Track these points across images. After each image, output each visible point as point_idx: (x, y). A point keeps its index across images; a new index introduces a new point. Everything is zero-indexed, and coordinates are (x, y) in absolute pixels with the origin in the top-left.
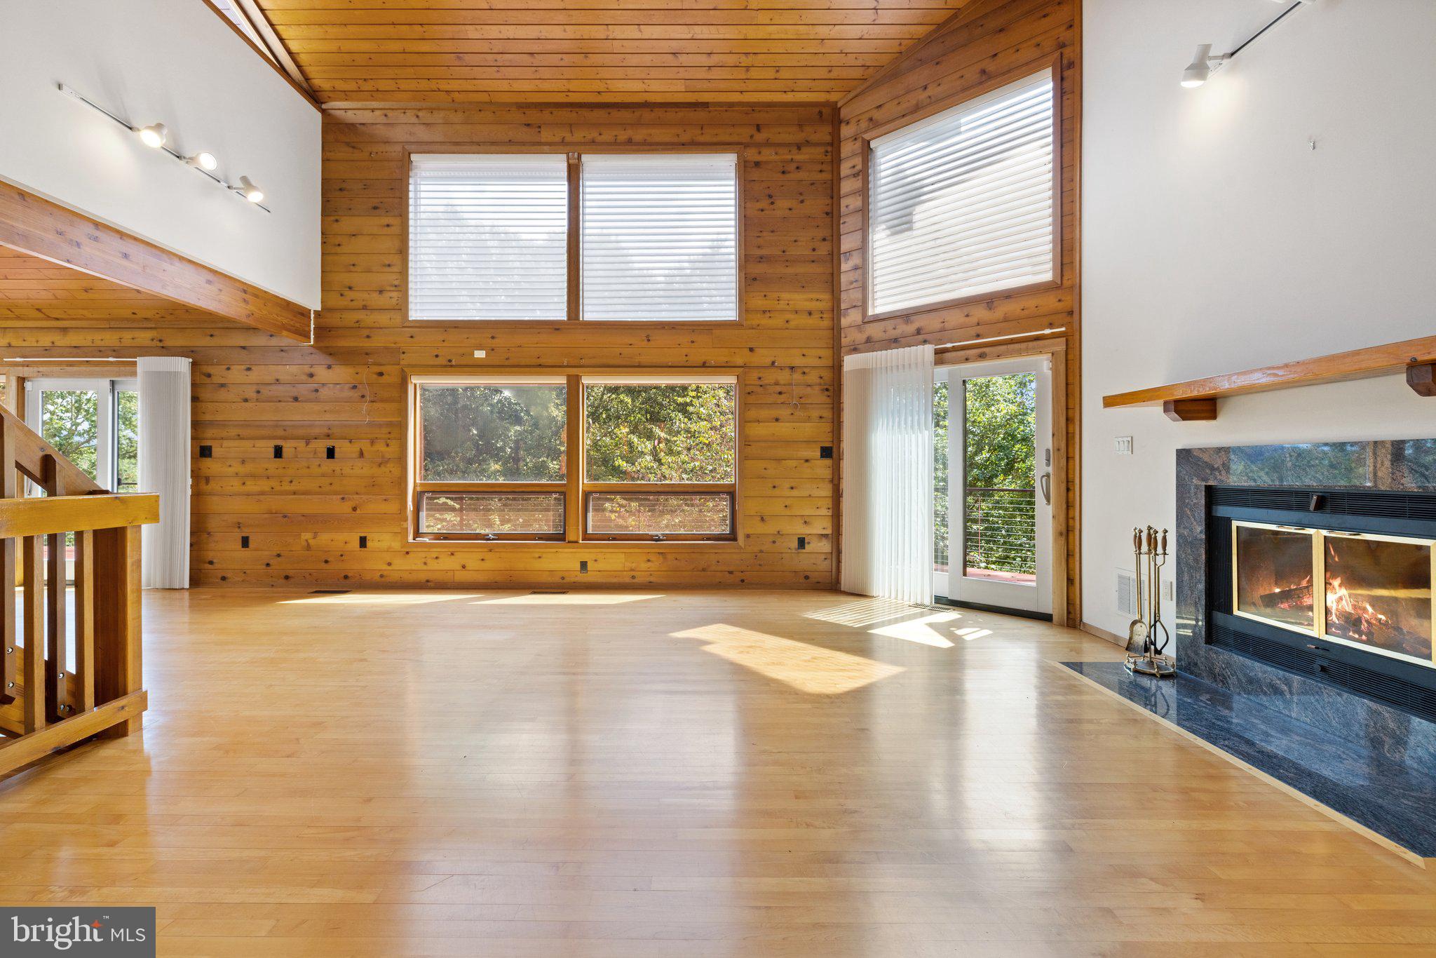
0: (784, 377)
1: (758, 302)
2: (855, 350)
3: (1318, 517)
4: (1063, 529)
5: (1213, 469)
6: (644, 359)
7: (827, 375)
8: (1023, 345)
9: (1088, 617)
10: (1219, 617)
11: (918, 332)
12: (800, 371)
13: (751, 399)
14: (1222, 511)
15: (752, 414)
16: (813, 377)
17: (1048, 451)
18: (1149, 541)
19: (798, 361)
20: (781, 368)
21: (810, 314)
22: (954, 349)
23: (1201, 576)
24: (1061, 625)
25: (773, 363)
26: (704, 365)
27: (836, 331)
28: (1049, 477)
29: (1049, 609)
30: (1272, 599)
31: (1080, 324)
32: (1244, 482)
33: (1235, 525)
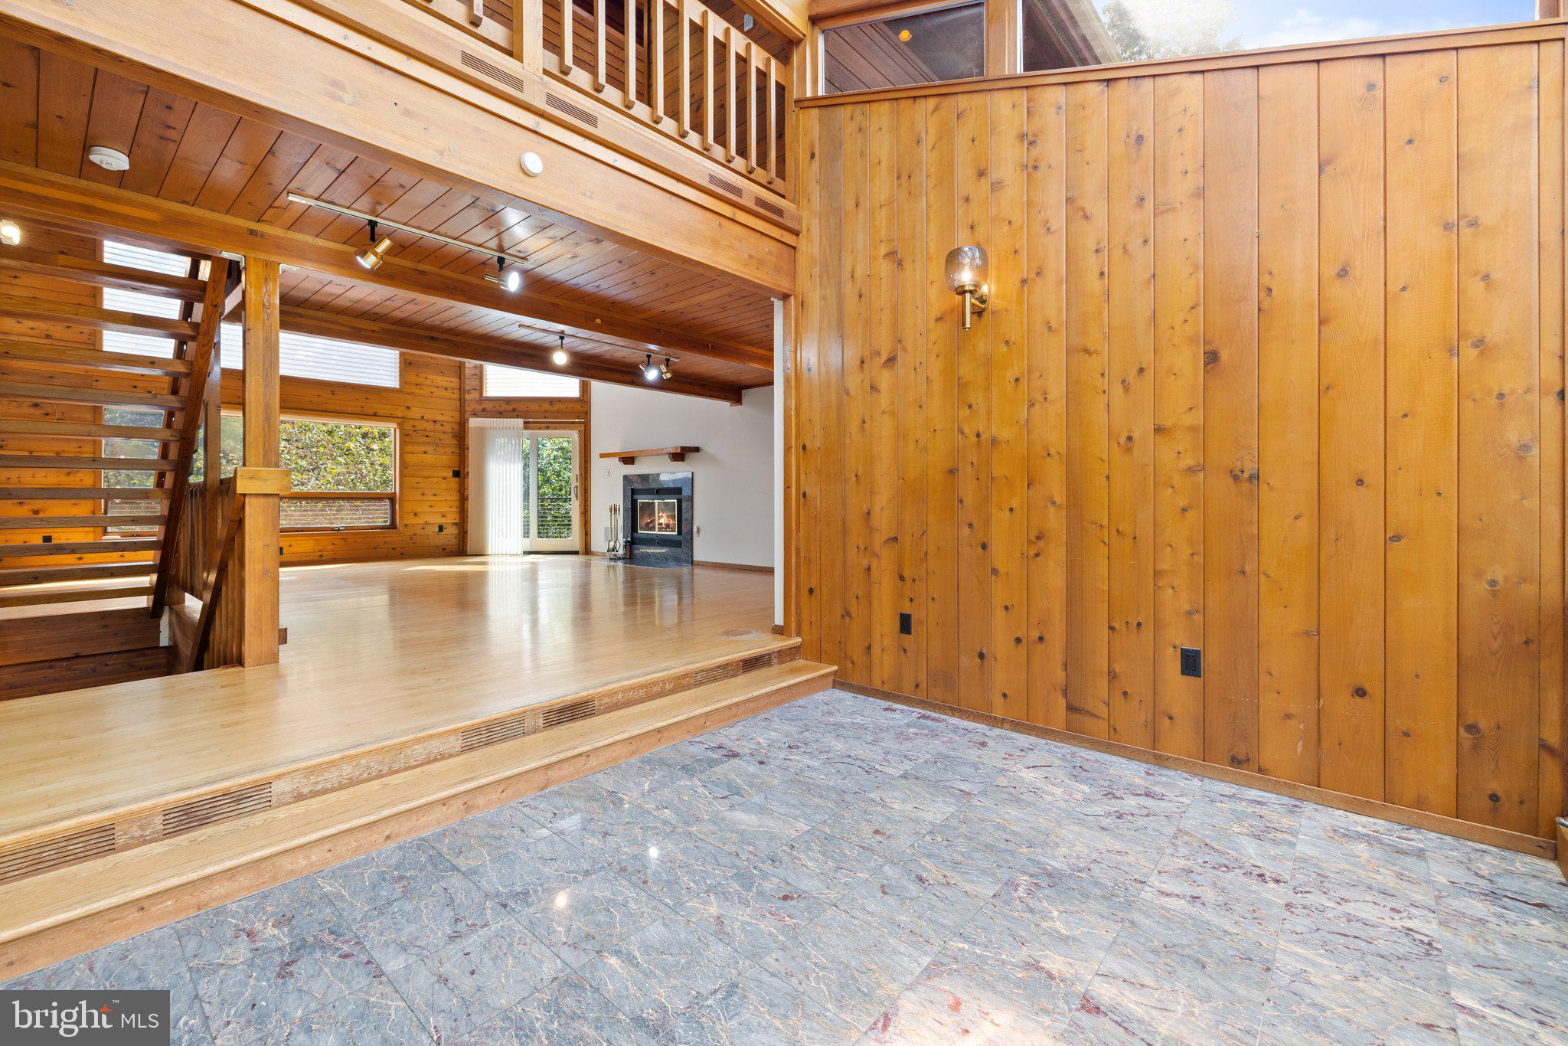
0: (429, 426)
1: (413, 378)
2: (475, 415)
3: (657, 496)
4: (584, 511)
5: (633, 482)
6: (330, 407)
7: (456, 427)
8: (566, 425)
9: (593, 547)
10: (635, 535)
11: (514, 410)
12: (439, 424)
13: (407, 439)
14: (636, 497)
15: (409, 448)
16: (448, 428)
17: (577, 475)
18: (614, 510)
19: (438, 418)
20: (428, 421)
21: (446, 389)
22: (533, 422)
23: (630, 521)
24: (582, 554)
25: (423, 417)
26: (375, 415)
27: (462, 400)
28: (576, 487)
29: (577, 549)
30: (648, 524)
31: (590, 419)
32: (640, 486)
33: (639, 501)
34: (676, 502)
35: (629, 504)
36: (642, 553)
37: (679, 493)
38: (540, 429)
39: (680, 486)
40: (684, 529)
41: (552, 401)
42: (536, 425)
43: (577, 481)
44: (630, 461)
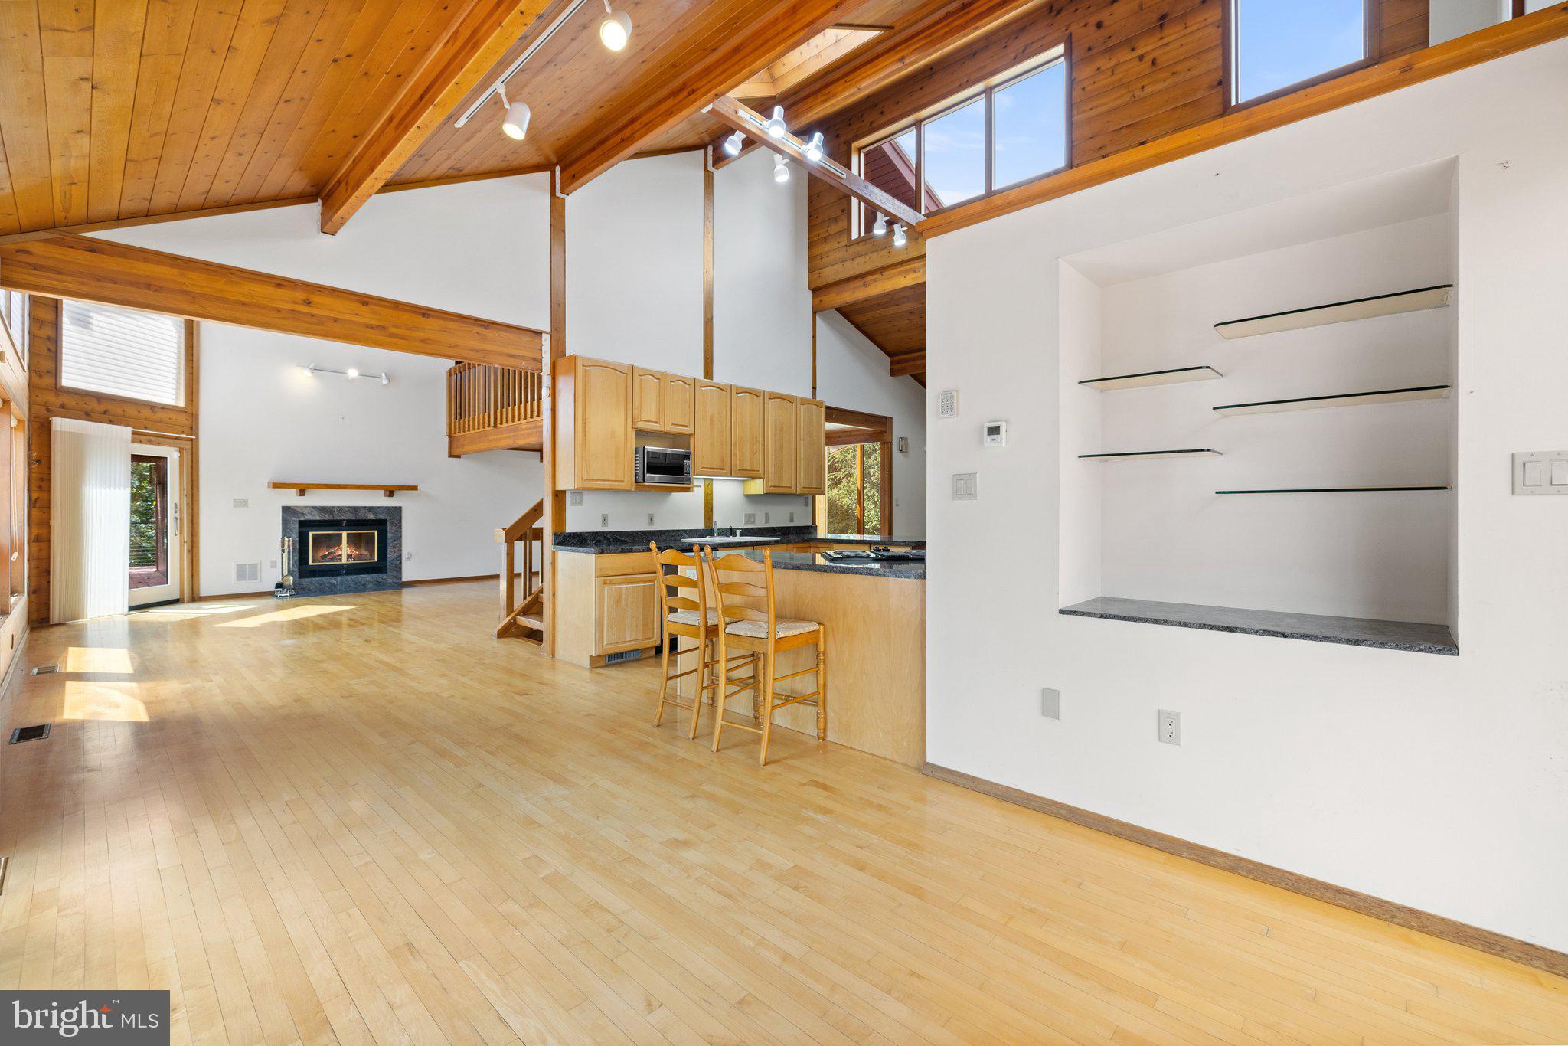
3: (346, 528)
4: (190, 549)
5: (303, 514)
8: (172, 441)
9: (204, 591)
10: (305, 567)
11: (105, 412)
17: (176, 505)
23: (296, 554)
24: (189, 602)
28: (177, 519)
29: (177, 596)
30: (326, 556)
31: (197, 436)
32: (318, 518)
33: (311, 534)
34: (376, 532)
35: (295, 536)
36: (321, 584)
37: (380, 524)
38: (141, 442)
39: (384, 518)
40: (391, 555)
41: (153, 407)
42: (137, 438)
43: (178, 512)
44: (302, 492)
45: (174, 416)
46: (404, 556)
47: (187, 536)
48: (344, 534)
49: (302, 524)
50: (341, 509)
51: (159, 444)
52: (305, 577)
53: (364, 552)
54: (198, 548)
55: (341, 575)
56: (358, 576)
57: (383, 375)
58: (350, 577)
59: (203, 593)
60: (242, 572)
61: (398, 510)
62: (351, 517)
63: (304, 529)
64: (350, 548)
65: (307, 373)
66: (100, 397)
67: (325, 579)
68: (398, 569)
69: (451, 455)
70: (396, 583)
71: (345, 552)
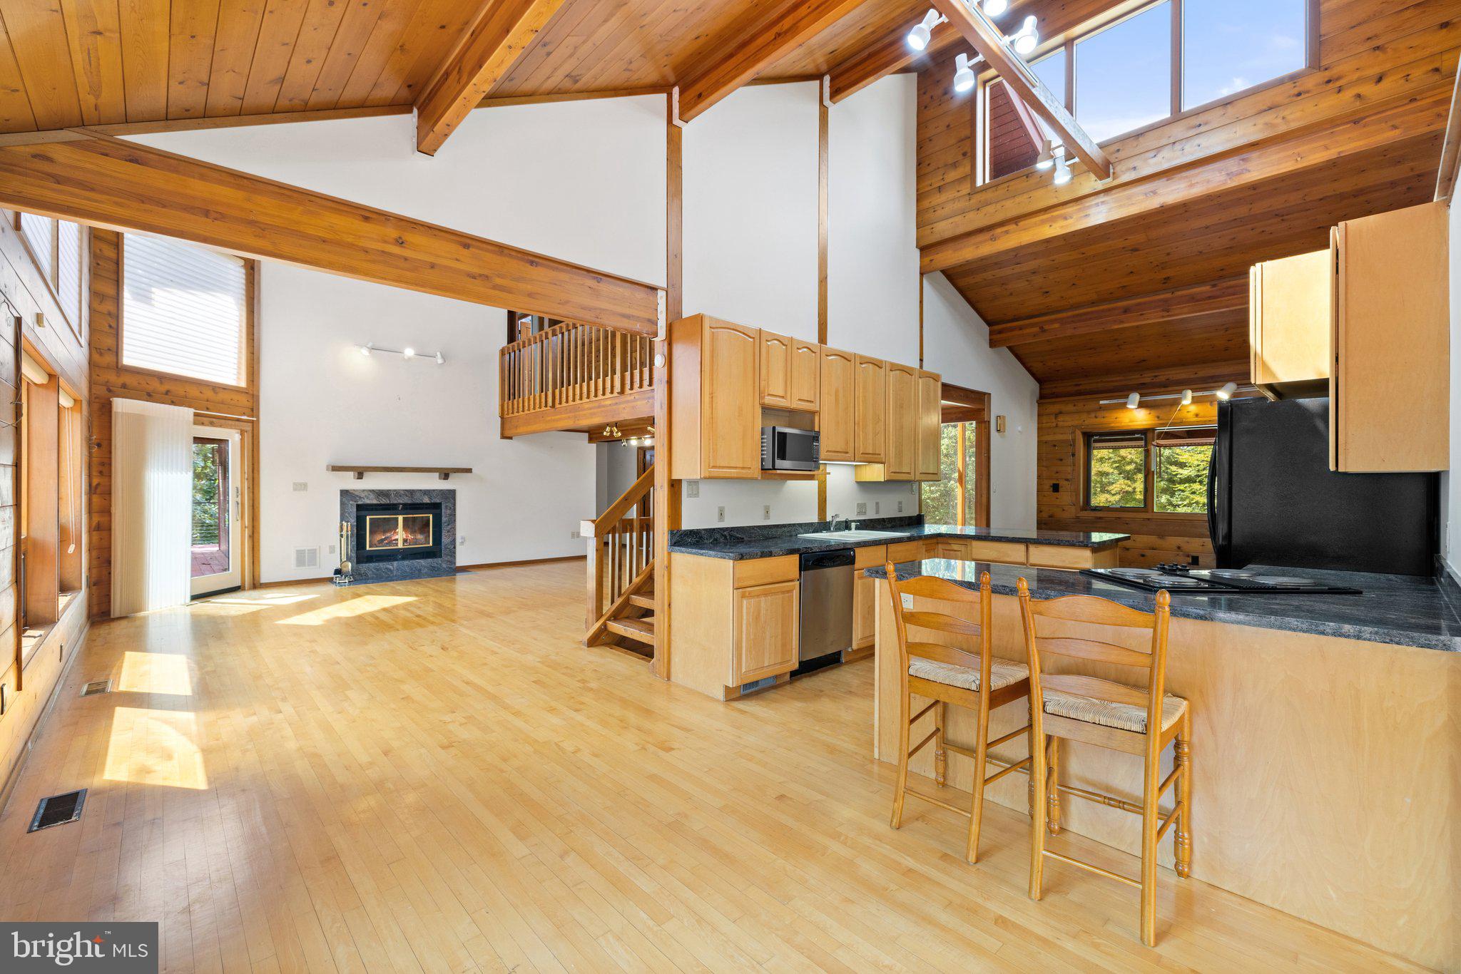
3: (402, 512)
4: (251, 534)
5: (360, 497)
8: (233, 423)
9: (264, 578)
10: (360, 551)
11: (167, 392)
17: (237, 488)
23: (354, 539)
24: (250, 589)
28: (238, 504)
29: (238, 584)
30: (382, 541)
31: (258, 417)
32: (375, 502)
33: (368, 518)
34: (431, 516)
35: (353, 521)
36: (378, 570)
37: (435, 507)
38: (203, 424)
39: (438, 501)
40: (445, 540)
41: (216, 388)
42: (199, 419)
43: (240, 496)
44: (360, 476)
45: (236, 397)
46: (458, 541)
47: (248, 522)
48: (400, 518)
49: (360, 508)
50: (397, 493)
51: (221, 426)
52: (362, 562)
53: (420, 537)
54: (259, 533)
55: (397, 560)
56: (414, 561)
57: (438, 354)
58: (406, 562)
59: (264, 580)
60: (304, 557)
61: (451, 495)
62: (407, 500)
63: (363, 513)
64: (406, 532)
65: (365, 352)
66: (162, 377)
67: (382, 565)
68: (453, 553)
69: (503, 437)
70: (450, 568)
71: (400, 537)
